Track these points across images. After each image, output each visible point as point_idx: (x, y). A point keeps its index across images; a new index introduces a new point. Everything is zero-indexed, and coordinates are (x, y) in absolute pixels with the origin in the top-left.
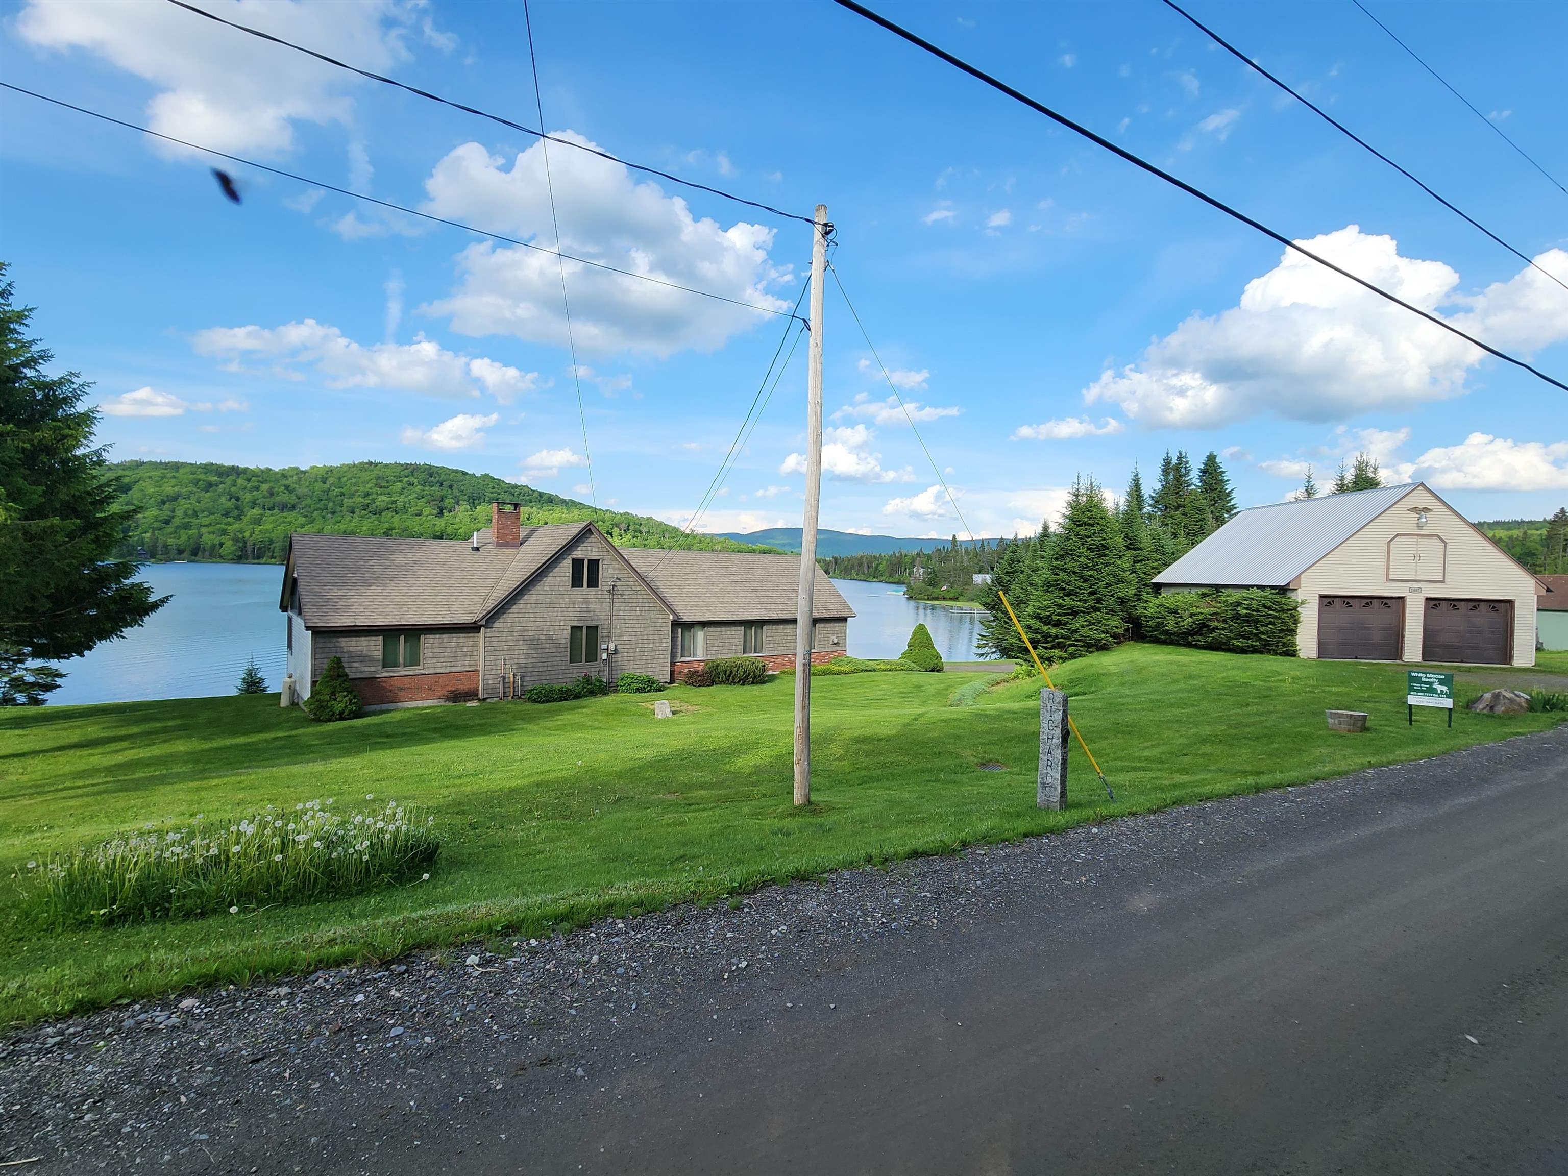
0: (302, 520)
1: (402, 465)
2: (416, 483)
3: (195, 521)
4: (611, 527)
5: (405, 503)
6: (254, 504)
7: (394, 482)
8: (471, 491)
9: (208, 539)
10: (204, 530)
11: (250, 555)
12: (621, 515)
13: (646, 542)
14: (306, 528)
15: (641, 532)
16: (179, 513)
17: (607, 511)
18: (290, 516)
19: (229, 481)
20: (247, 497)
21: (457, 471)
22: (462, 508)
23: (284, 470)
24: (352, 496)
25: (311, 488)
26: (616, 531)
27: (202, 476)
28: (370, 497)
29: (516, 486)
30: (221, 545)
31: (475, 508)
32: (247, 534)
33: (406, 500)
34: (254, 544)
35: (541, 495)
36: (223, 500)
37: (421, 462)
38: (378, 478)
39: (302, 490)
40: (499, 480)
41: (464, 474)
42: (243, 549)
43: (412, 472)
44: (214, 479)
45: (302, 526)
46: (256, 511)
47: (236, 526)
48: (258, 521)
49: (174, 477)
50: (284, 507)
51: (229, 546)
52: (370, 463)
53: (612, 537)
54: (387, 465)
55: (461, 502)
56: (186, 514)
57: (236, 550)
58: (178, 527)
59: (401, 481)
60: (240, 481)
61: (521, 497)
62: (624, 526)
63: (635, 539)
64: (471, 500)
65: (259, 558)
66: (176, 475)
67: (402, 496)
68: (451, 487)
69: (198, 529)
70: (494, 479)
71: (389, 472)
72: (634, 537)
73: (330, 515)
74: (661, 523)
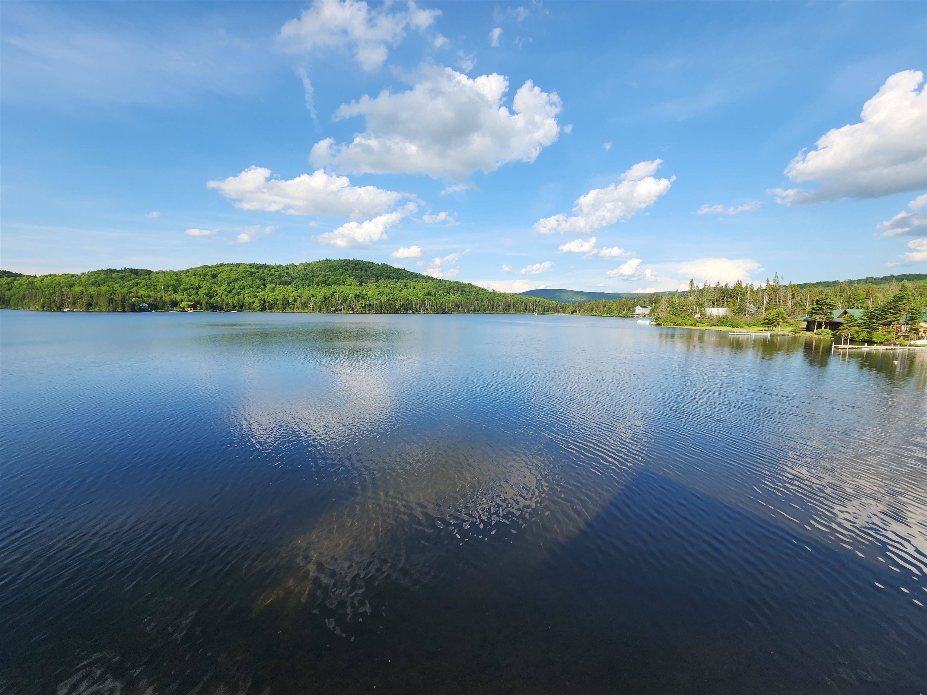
0: (293, 289)
1: (342, 260)
2: (349, 269)
3: (243, 291)
4: (449, 289)
5: (343, 279)
6: (272, 282)
7: (338, 269)
8: (376, 272)
9: (248, 300)
10: (246, 295)
11: (268, 308)
12: (454, 282)
13: (468, 297)
14: (294, 293)
15: (465, 292)
16: (237, 287)
17: (446, 281)
18: (287, 287)
19: (261, 271)
20: (269, 279)
21: (369, 263)
22: (372, 281)
23: (287, 265)
24: (318, 277)
25: (299, 273)
26: (452, 291)
27: (249, 269)
28: (327, 277)
29: (399, 269)
30: (254, 303)
31: (378, 281)
32: (266, 297)
33: (344, 278)
34: (269, 302)
35: (412, 273)
36: (257, 280)
37: (351, 258)
38: (331, 267)
39: (294, 275)
40: (390, 266)
41: (373, 263)
42: (264, 305)
43: (347, 264)
44: (253, 270)
45: (293, 292)
46: (273, 285)
47: (261, 293)
48: (273, 290)
49: (236, 270)
50: (285, 283)
51: (257, 303)
52: (327, 260)
53: (450, 294)
54: (335, 261)
55: (371, 278)
56: (239, 288)
57: (261, 305)
58: (235, 294)
59: (341, 269)
60: (266, 271)
61: (401, 275)
62: (456, 288)
63: (462, 295)
64: (376, 277)
65: (271, 309)
66: (237, 269)
67: (342, 276)
68: (366, 271)
69: (244, 295)
70: (388, 266)
71: (336, 264)
72: (462, 294)
73: (307, 287)
74: (476, 287)
